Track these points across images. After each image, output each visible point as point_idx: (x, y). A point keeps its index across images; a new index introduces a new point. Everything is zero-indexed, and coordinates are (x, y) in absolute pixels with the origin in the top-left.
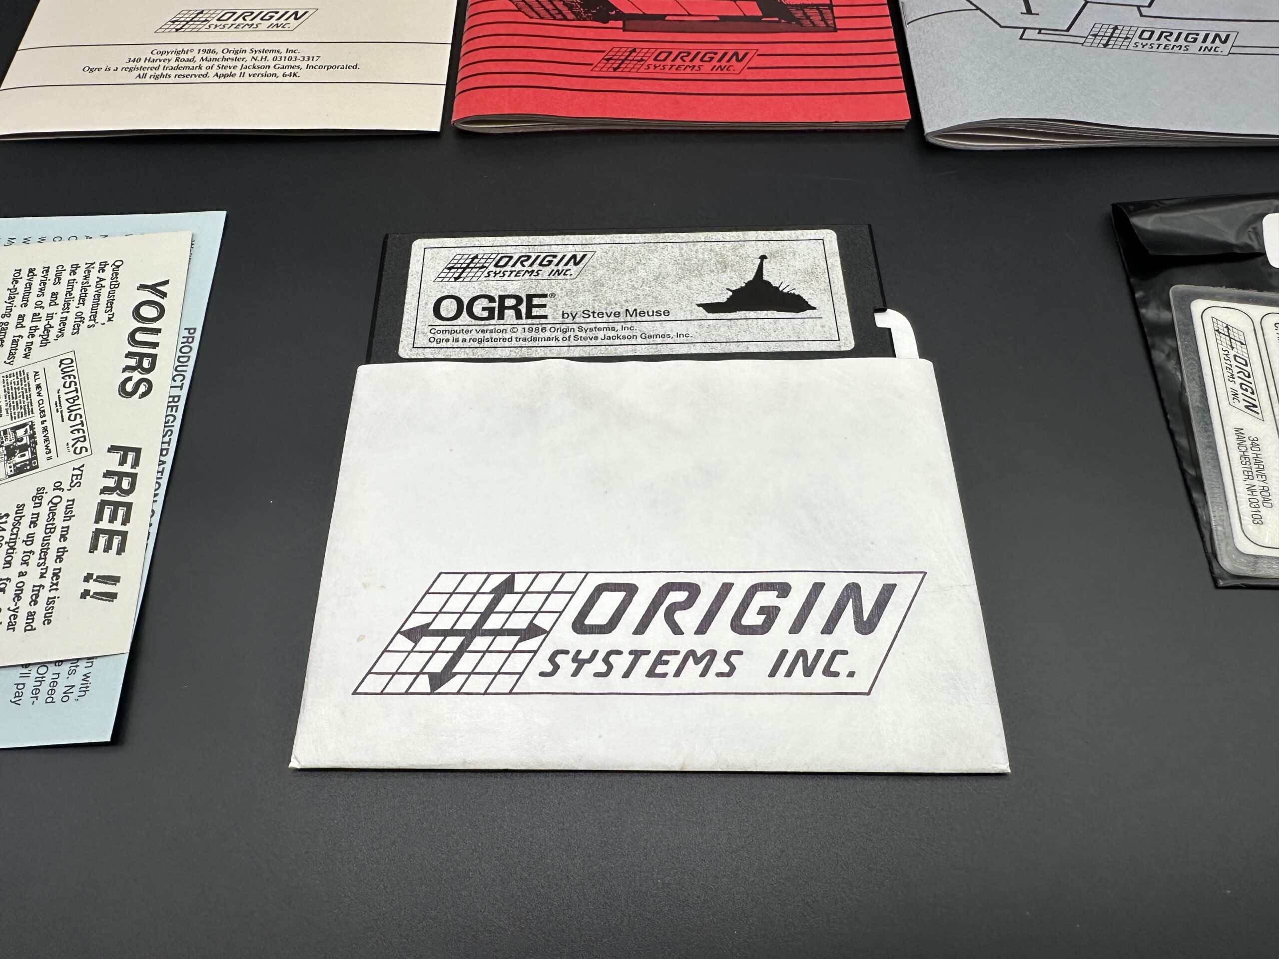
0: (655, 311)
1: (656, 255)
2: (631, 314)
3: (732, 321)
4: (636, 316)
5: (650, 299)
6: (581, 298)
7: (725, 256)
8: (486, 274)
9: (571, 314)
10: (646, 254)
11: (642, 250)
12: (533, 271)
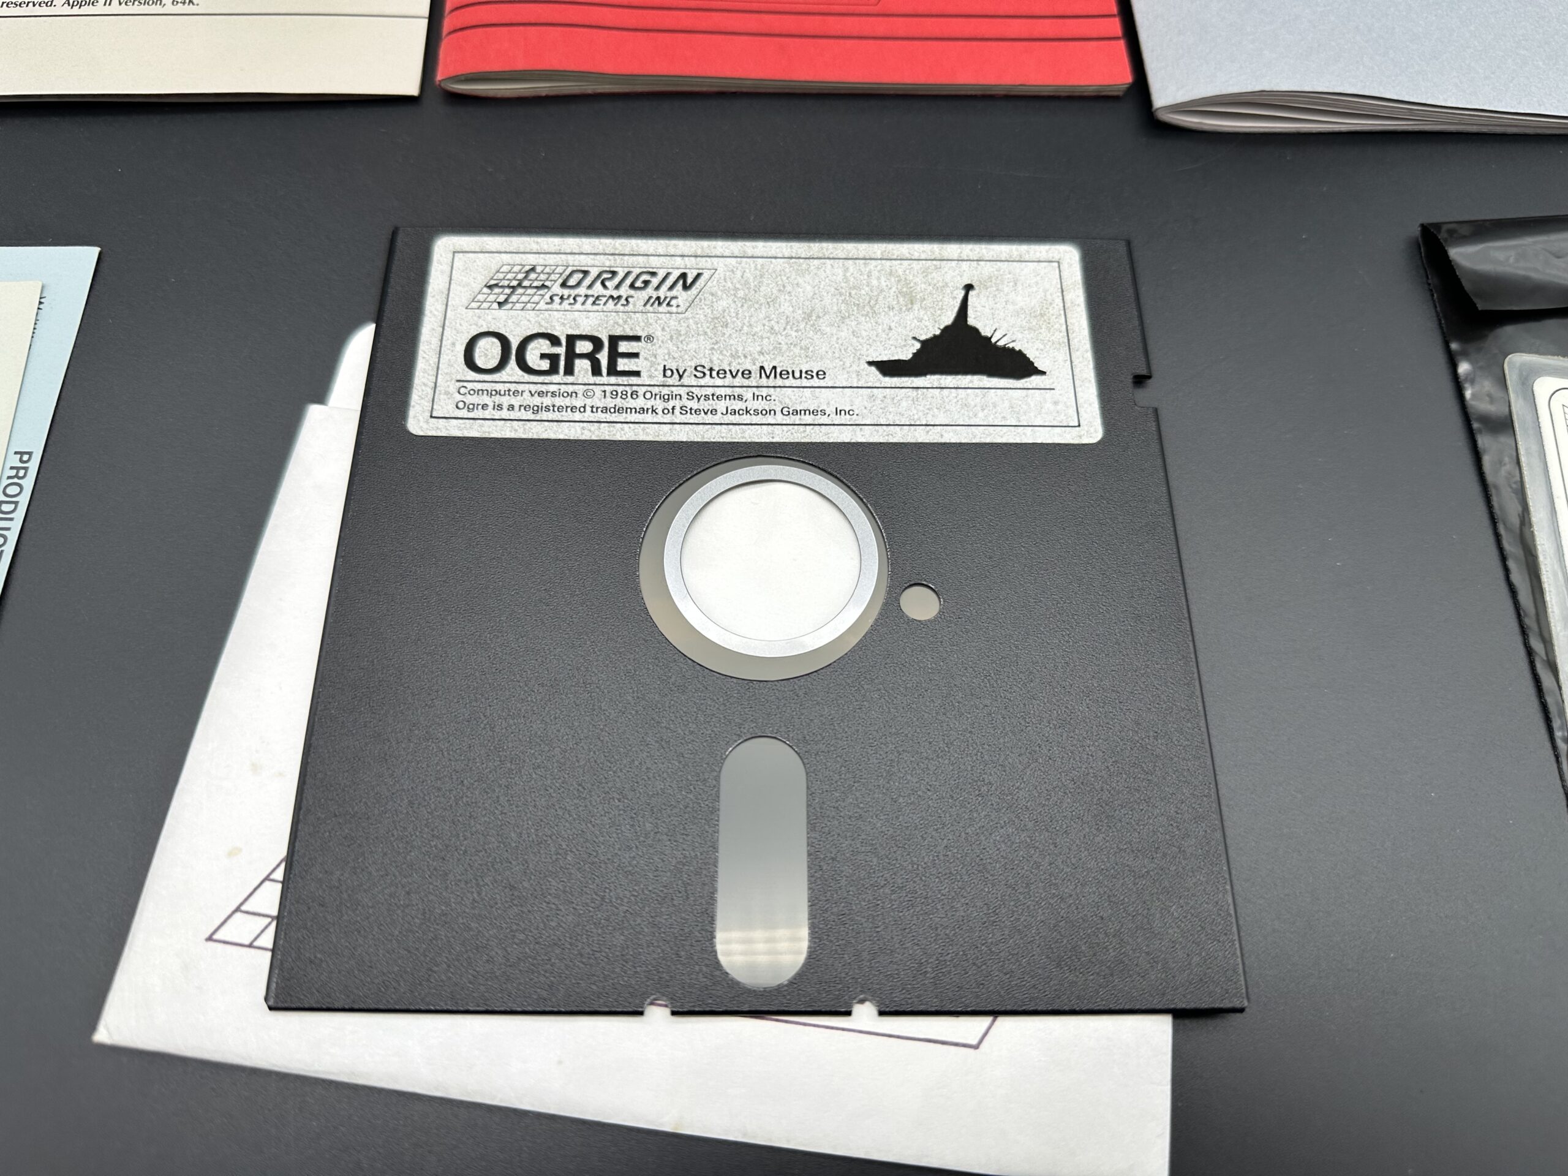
0: (804, 371)
1: (808, 278)
2: (768, 374)
3: (920, 391)
4: (775, 377)
5: (797, 351)
6: (693, 346)
7: (912, 285)
8: (547, 297)
9: (677, 370)
10: (793, 277)
11: (787, 270)
12: (619, 297)
